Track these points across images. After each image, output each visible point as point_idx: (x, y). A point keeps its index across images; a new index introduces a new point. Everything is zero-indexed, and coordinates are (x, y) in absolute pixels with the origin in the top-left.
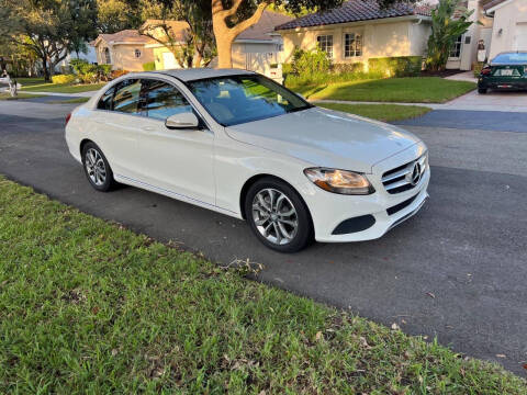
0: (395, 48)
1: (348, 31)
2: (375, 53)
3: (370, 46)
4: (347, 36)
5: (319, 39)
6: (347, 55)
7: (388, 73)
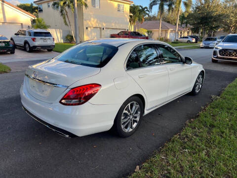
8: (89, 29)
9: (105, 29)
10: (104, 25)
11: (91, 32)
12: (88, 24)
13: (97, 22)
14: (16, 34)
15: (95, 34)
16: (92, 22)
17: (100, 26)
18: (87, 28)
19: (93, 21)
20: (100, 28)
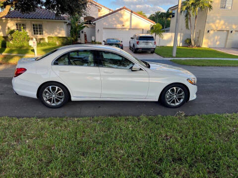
0: (59, 33)
1: (33, 23)
2: (50, 34)
3: (46, 31)
4: (33, 25)
5: (17, 25)
6: (35, 34)
7: (58, 43)
8: (211, 32)
9: (234, 32)
10: (234, 27)
11: (214, 36)
12: (210, 26)
13: (224, 24)
14: (131, 38)
15: (219, 37)
16: (217, 25)
17: (228, 28)
18: (208, 31)
19: (219, 23)
20: (228, 31)
